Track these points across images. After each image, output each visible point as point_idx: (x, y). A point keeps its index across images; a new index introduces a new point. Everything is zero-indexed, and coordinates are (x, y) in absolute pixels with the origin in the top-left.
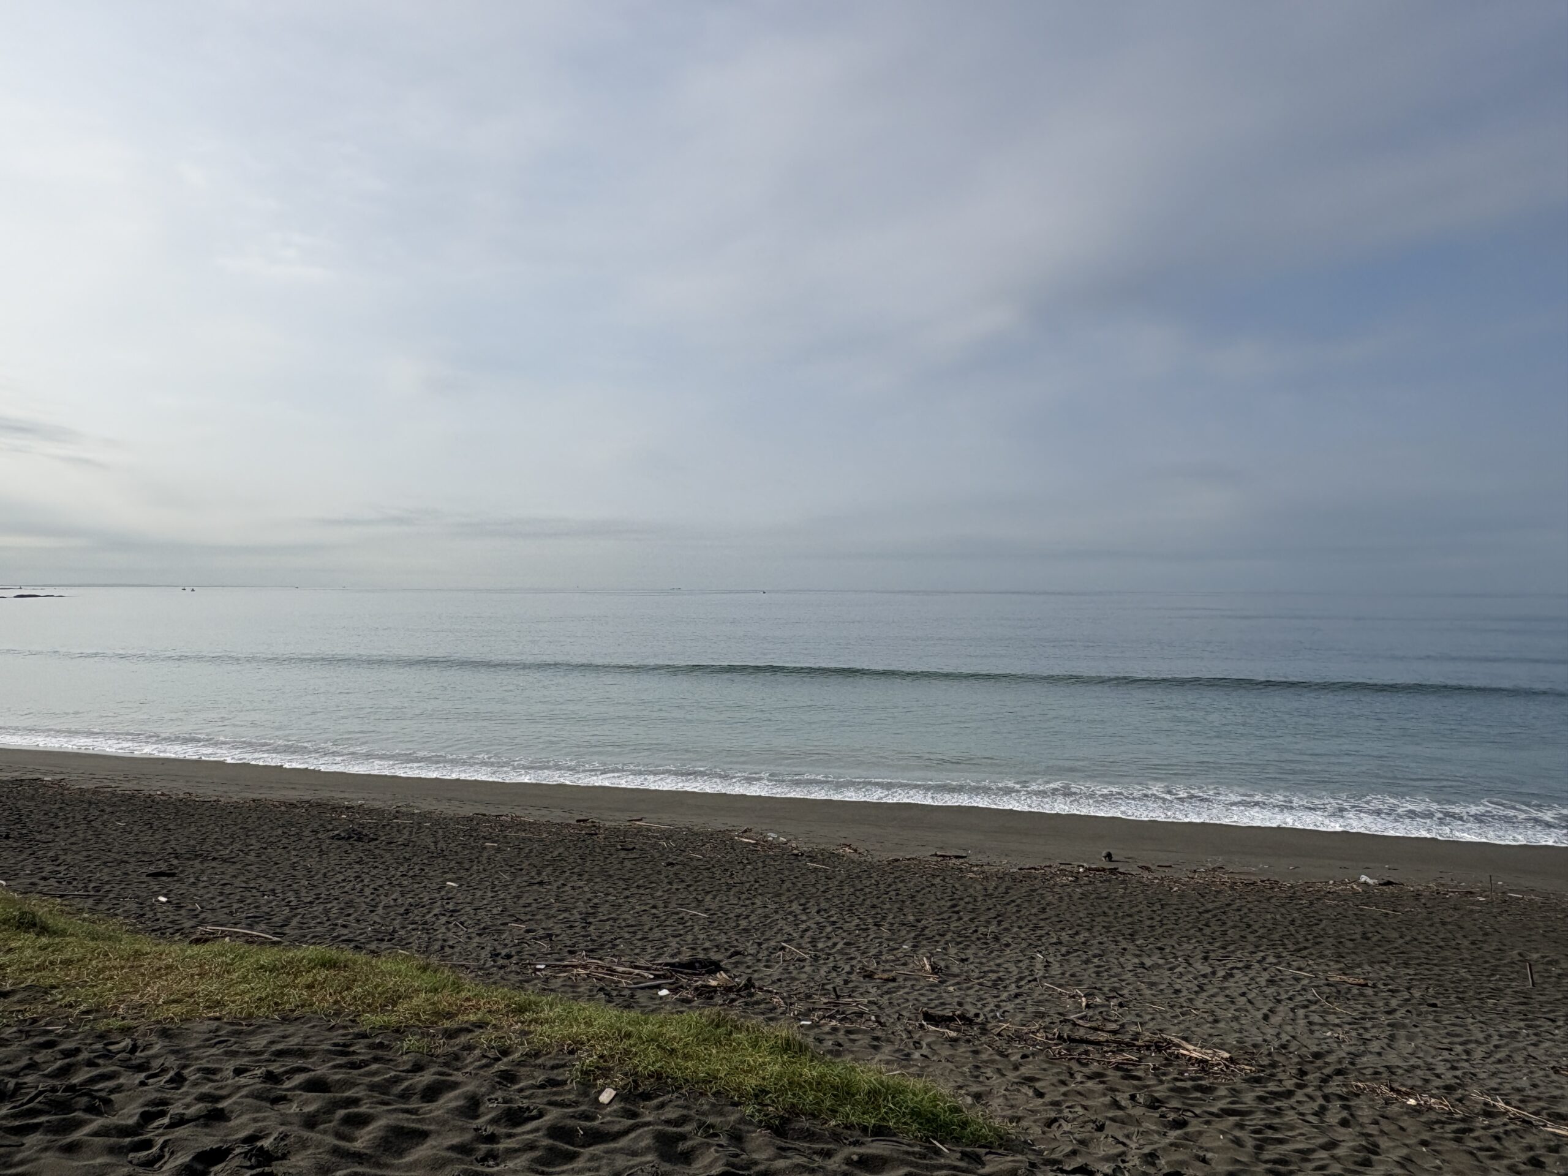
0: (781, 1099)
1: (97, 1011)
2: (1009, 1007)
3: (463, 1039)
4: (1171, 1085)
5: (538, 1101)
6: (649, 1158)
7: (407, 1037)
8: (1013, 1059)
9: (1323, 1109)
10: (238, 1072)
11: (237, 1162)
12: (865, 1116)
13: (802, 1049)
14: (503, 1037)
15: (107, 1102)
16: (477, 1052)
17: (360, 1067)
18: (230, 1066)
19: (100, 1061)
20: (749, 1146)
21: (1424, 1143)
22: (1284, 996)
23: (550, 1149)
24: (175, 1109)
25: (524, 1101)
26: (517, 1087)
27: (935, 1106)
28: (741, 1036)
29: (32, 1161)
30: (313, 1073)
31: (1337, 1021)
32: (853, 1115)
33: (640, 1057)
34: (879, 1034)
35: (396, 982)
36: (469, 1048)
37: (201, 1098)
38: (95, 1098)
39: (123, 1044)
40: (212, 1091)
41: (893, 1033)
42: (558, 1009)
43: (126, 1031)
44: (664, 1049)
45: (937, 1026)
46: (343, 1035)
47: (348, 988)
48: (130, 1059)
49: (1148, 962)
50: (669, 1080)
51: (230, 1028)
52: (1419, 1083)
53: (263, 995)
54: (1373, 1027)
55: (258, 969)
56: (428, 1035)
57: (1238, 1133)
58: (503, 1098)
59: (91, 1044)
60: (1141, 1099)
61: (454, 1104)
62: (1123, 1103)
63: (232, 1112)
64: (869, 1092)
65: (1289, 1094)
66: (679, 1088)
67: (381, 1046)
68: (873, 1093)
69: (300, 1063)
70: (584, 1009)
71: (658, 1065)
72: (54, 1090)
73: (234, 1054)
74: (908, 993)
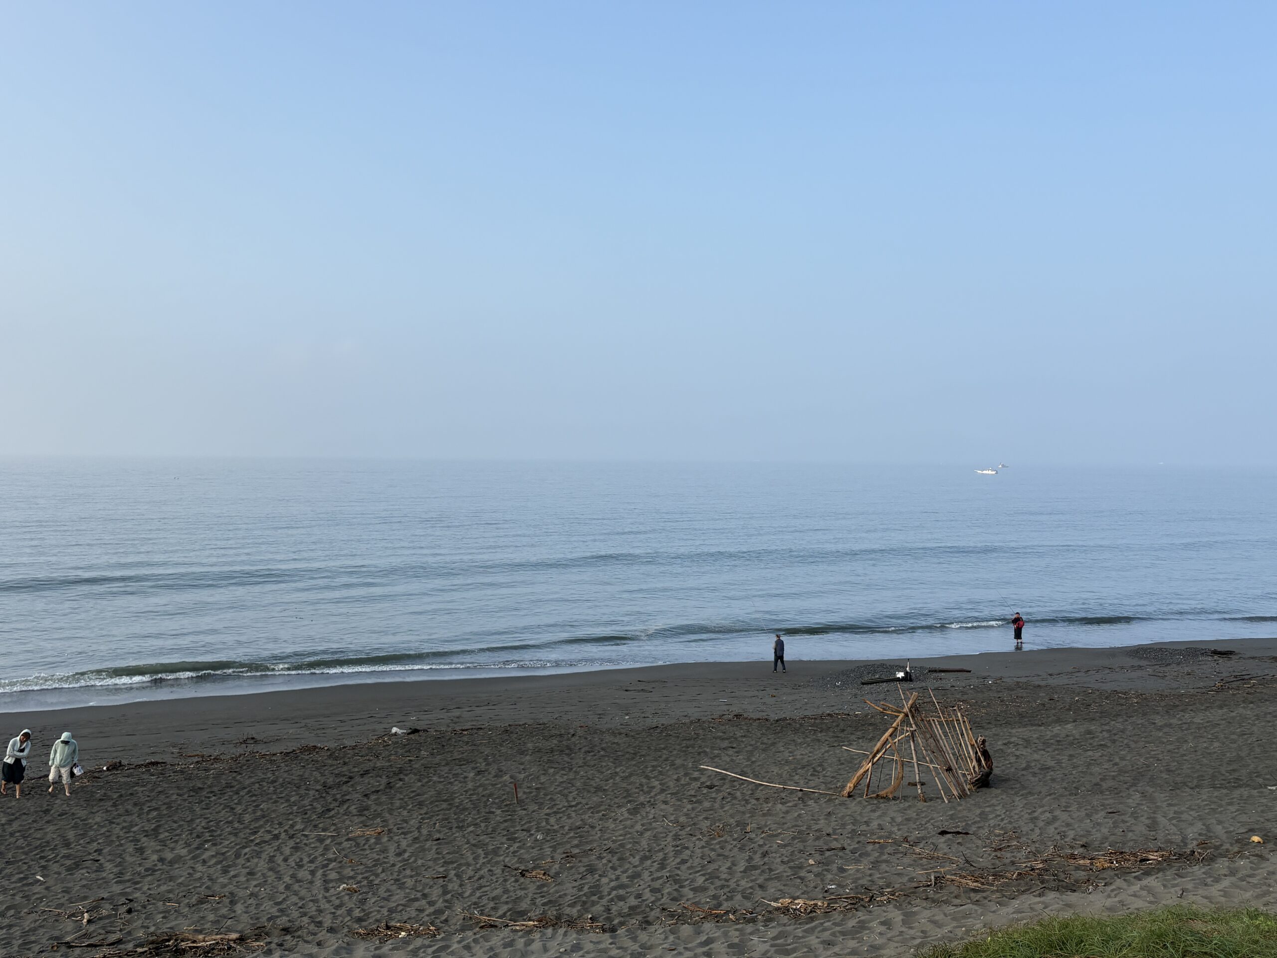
22: (306, 860)
31: (352, 874)
52: (414, 914)
54: (383, 871)
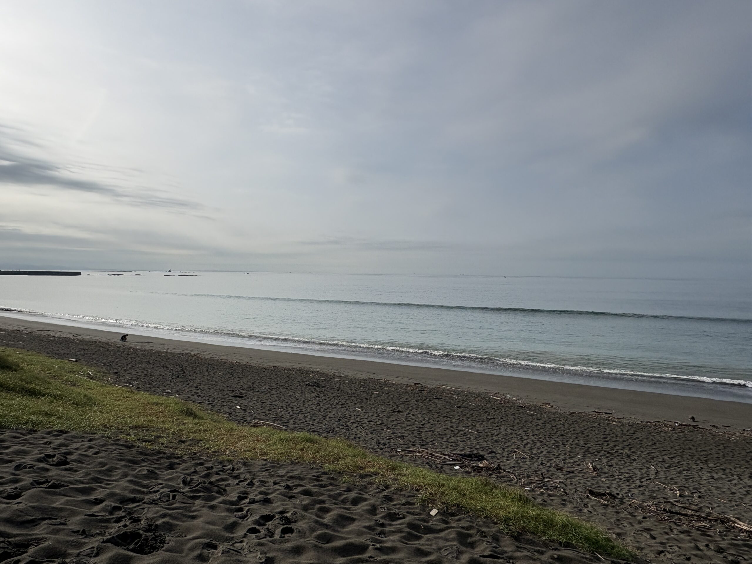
0: (518, 523)
1: (218, 452)
2: (636, 491)
3: (368, 479)
4: (730, 542)
5: (403, 511)
6: (455, 543)
7: (344, 475)
8: (638, 518)
10: (275, 483)
11: (277, 521)
12: (560, 537)
13: (528, 501)
14: (386, 480)
15: (225, 490)
16: (374, 486)
17: (324, 487)
18: (271, 480)
19: (221, 473)
20: (502, 544)
23: (409, 533)
24: (251, 496)
25: (396, 510)
26: (392, 503)
27: (597, 537)
28: (498, 491)
29: (199, 511)
30: (305, 488)
32: (554, 536)
33: (449, 495)
34: (565, 498)
35: (338, 451)
36: (371, 484)
37: (261, 493)
38: (221, 488)
39: (229, 467)
40: (265, 490)
41: (573, 498)
42: (410, 470)
43: (230, 461)
44: (460, 494)
45: (596, 497)
46: (317, 472)
47: (318, 452)
48: (232, 473)
49: (716, 476)
50: (463, 508)
51: (270, 465)
53: (283, 452)
55: (280, 440)
56: (353, 476)
58: (387, 508)
59: (217, 465)
60: (712, 547)
61: (366, 508)
62: (701, 548)
63: (273, 500)
64: (562, 526)
66: (468, 512)
67: (333, 478)
68: (565, 526)
69: (299, 482)
70: (422, 471)
71: (458, 500)
72: (204, 483)
73: (272, 476)
74: (580, 480)
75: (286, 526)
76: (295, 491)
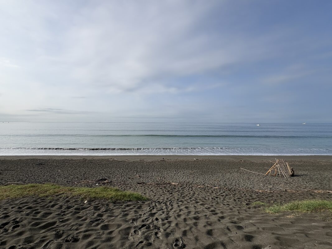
0: (115, 198)
2: (150, 180)
3: (60, 196)
4: (171, 188)
5: (73, 204)
6: (93, 210)
7: (49, 197)
8: (150, 188)
9: (189, 189)
10: (12, 208)
11: (11, 224)
12: (128, 199)
13: (118, 190)
14: (67, 195)
16: (62, 198)
17: (39, 204)
20: (109, 206)
21: (200, 192)
22: (185, 175)
23: (75, 212)
25: (71, 205)
26: (69, 203)
27: (138, 196)
28: (109, 190)
30: (28, 206)
31: (191, 178)
32: (126, 199)
33: (92, 195)
35: (47, 188)
37: (3, 214)
40: (6, 212)
41: (133, 186)
42: (78, 189)
44: (96, 193)
45: (139, 184)
46: (35, 199)
47: (37, 190)
51: (10, 200)
52: (200, 184)
53: (19, 194)
54: (195, 178)
55: (18, 189)
56: (53, 196)
57: (179, 194)
58: (67, 205)
60: (167, 191)
61: (57, 207)
62: (164, 192)
63: (10, 215)
64: (128, 195)
65: (185, 188)
66: (98, 199)
67: (43, 199)
69: (26, 204)
70: (82, 189)
71: (95, 196)
73: (11, 205)
74: (135, 180)
75: (16, 225)
76: (23, 209)
